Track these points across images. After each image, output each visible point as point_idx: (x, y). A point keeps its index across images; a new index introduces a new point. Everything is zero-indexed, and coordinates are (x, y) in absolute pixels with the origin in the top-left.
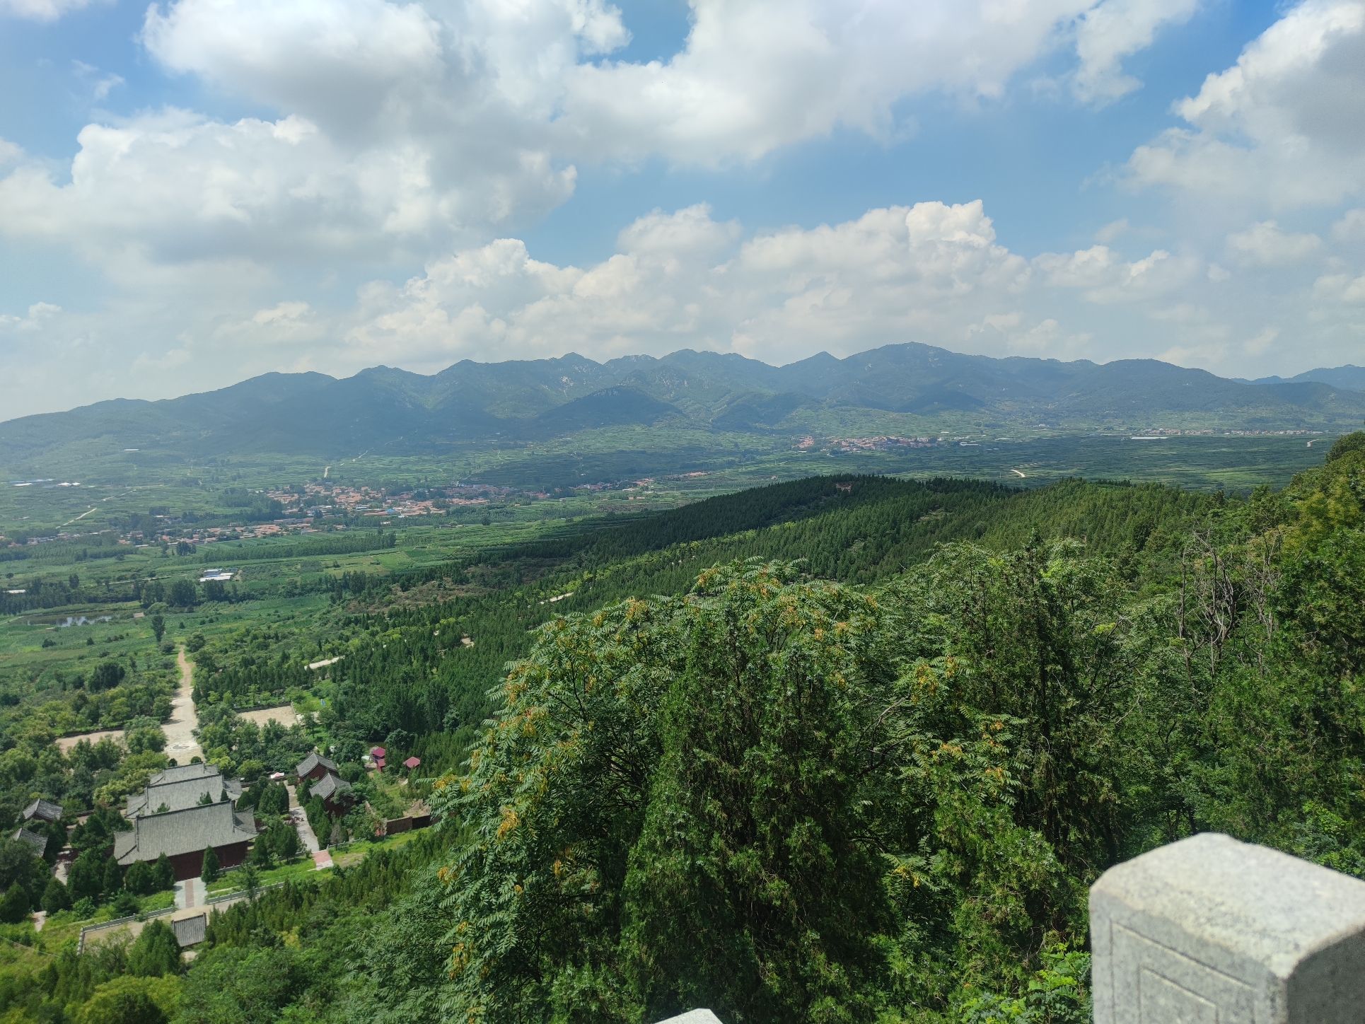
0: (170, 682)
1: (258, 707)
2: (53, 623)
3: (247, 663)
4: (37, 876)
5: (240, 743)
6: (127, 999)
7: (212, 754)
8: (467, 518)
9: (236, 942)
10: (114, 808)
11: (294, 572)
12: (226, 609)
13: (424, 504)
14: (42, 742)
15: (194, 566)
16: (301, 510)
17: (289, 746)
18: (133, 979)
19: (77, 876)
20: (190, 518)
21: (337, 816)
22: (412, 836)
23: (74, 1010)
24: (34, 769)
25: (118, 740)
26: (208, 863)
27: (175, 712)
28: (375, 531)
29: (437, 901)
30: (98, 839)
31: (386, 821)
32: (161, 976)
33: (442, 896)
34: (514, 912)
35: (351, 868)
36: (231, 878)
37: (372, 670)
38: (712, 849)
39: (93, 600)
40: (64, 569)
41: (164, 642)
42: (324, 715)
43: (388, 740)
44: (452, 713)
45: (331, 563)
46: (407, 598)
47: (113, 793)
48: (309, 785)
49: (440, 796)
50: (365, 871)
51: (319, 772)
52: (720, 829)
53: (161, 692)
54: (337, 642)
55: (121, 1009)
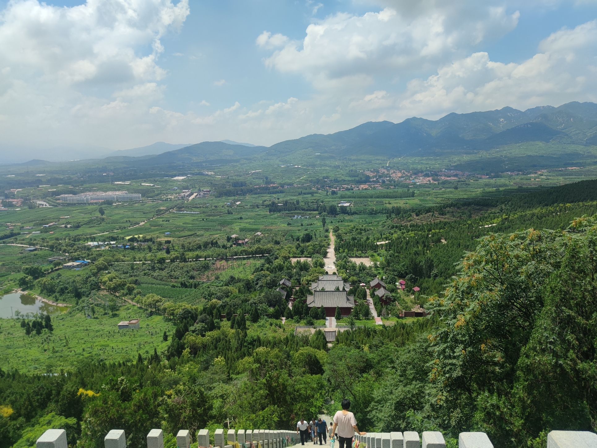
0: (327, 243)
1: (357, 257)
2: (291, 217)
3: (354, 239)
4: (283, 305)
5: (350, 270)
6: (309, 355)
7: (340, 272)
8: (447, 186)
9: (346, 344)
10: (307, 286)
11: (372, 205)
12: (347, 217)
13: (428, 178)
14: (286, 258)
15: (337, 199)
16: (377, 179)
17: (368, 274)
18: (311, 348)
19: (295, 307)
20: (336, 181)
21: (385, 305)
22: (415, 319)
23: (293, 354)
24: (283, 268)
25: (309, 261)
26: (337, 313)
27: (328, 254)
28: (406, 190)
29: (426, 348)
30: (302, 296)
31: (404, 311)
32: (320, 350)
33: (428, 346)
34: (461, 361)
35: (389, 327)
36: (345, 320)
37: (402, 248)
38: (568, 357)
39: (303, 210)
40: (295, 198)
41: (325, 228)
42: (381, 263)
43: (407, 278)
44: (435, 271)
45: (387, 202)
46: (418, 219)
47: (307, 280)
48: (374, 290)
49: (431, 305)
50: (395, 329)
51: (378, 286)
52: (573, 348)
53: (324, 246)
54: (388, 235)
55: (307, 358)
